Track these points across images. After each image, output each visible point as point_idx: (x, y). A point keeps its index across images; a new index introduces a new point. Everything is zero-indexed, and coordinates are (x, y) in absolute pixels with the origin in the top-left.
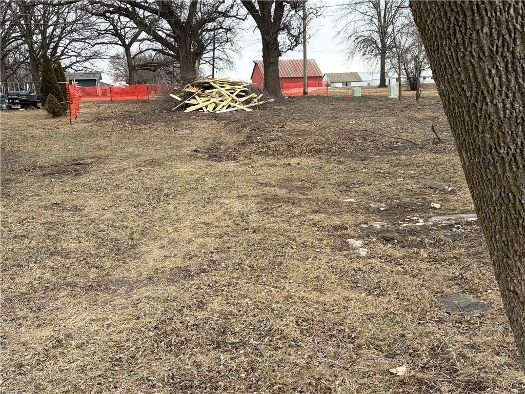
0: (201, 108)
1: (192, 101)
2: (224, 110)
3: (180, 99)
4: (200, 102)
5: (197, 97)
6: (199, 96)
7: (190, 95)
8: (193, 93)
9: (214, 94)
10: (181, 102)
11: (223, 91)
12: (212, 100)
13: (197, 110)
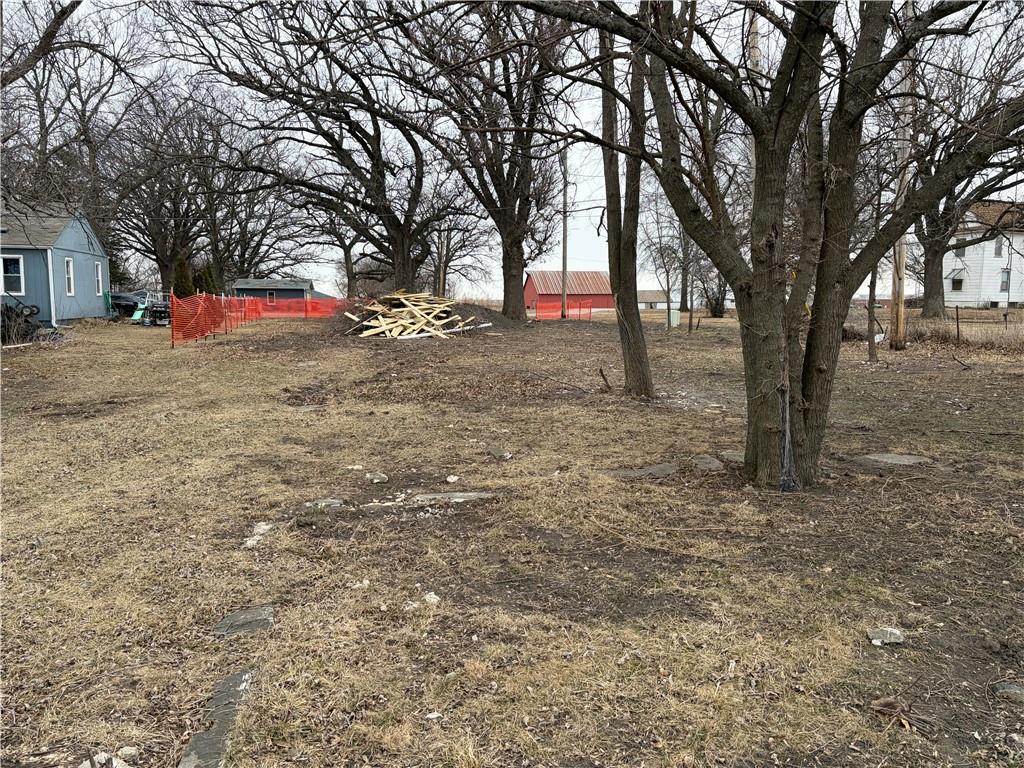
0: (383, 332)
1: (373, 323)
2: (414, 335)
3: (357, 320)
4: (384, 324)
5: (380, 317)
6: (384, 316)
7: (373, 315)
8: (377, 312)
9: (404, 314)
10: (358, 323)
11: (416, 311)
12: (401, 322)
13: (377, 335)
